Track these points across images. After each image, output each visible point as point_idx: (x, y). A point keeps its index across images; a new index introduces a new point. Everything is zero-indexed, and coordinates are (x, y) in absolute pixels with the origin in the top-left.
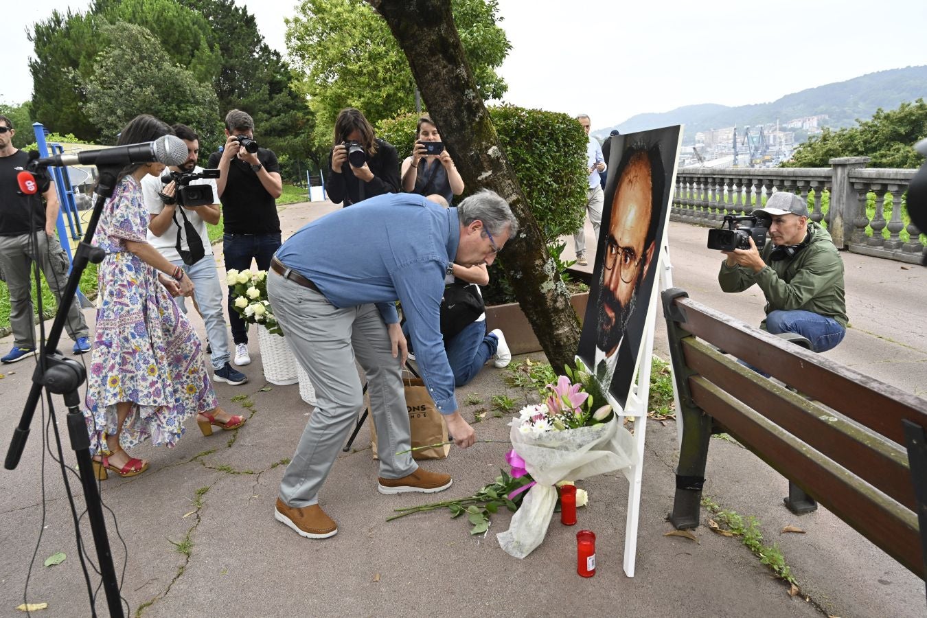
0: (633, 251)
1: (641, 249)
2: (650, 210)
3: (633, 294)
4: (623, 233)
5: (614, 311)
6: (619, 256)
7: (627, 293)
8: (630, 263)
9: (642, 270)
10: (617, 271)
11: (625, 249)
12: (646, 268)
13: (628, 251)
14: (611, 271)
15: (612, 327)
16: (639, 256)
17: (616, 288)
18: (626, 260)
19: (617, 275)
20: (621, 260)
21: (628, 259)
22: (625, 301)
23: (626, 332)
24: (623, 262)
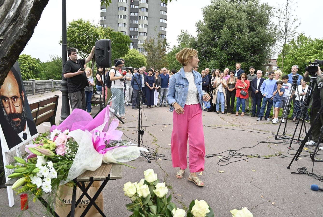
0: (16, 96)
1: (19, 95)
2: (17, 83)
3: (23, 107)
4: (8, 93)
5: (18, 118)
6: (11, 101)
7: (21, 109)
8: (17, 100)
9: (22, 100)
10: (12, 106)
11: (12, 98)
12: (23, 98)
13: (14, 98)
14: (9, 108)
15: (20, 122)
16: (19, 97)
17: (15, 111)
18: (14, 100)
19: (13, 107)
20: (12, 101)
21: (15, 99)
22: (21, 111)
23: (27, 118)
24: (13, 102)
